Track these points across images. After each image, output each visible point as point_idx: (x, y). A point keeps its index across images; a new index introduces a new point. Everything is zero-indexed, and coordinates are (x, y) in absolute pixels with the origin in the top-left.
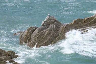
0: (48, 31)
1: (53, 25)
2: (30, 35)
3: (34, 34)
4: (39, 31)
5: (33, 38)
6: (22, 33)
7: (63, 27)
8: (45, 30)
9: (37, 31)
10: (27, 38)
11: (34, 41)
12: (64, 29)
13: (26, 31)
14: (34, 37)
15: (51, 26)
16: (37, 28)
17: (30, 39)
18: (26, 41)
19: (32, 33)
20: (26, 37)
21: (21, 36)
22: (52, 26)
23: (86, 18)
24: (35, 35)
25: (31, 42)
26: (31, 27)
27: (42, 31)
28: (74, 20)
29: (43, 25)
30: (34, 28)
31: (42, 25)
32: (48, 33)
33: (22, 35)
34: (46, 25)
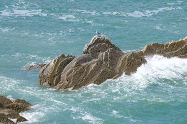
0: (95, 65)
1: (106, 54)
2: (60, 71)
3: (68, 69)
4: (77, 63)
5: (66, 77)
6: (45, 66)
7: (125, 58)
8: (89, 63)
9: (73, 63)
10: (54, 77)
11: (66, 82)
12: (126, 62)
13: (52, 63)
14: (68, 75)
15: (100, 54)
16: (74, 57)
17: (60, 78)
18: (52, 81)
19: (64, 67)
20: (51, 74)
21: (43, 72)
22: (103, 55)
23: (170, 43)
24: (69, 71)
25: (61, 85)
26: (63, 56)
27: (84, 65)
28: (146, 46)
29: (86, 52)
30: (68, 56)
31: (84, 53)
32: (95, 67)
33: (44, 70)
34: (92, 53)
